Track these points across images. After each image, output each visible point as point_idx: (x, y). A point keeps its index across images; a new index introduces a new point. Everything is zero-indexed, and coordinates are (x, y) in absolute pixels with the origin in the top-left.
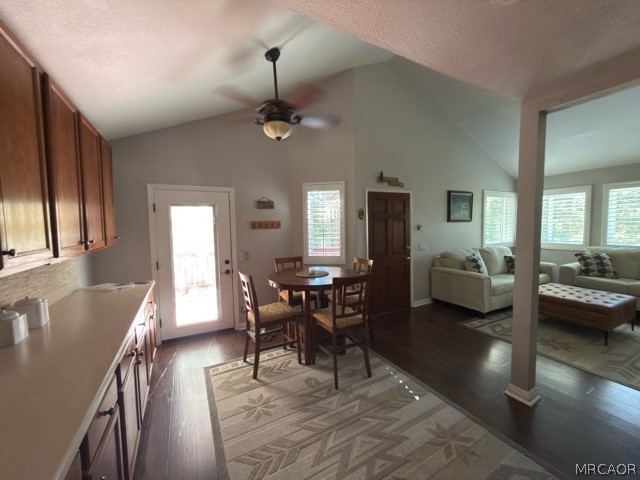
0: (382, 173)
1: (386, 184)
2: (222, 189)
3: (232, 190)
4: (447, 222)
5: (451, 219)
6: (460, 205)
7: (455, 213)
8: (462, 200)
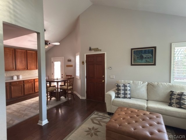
0: (90, 47)
1: (93, 51)
2: (61, 57)
3: (63, 57)
4: (131, 65)
5: (133, 64)
6: (142, 55)
7: (138, 60)
8: (143, 52)
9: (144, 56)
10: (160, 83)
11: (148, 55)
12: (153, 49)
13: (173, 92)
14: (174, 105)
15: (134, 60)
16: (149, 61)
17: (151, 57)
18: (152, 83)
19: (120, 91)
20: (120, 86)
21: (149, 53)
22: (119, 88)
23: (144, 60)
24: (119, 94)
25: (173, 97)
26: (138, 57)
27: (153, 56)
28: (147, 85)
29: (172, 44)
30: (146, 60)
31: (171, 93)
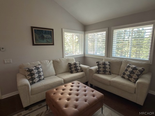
4: (33, 45)
5: (35, 43)
6: (43, 36)
7: (39, 40)
8: (44, 33)
9: (45, 36)
10: (61, 59)
11: (48, 36)
12: (51, 31)
13: (70, 63)
14: (74, 72)
15: (36, 39)
16: (49, 41)
17: (50, 38)
18: (56, 60)
19: (34, 75)
20: (33, 70)
21: (48, 34)
22: (33, 72)
23: (45, 40)
24: (33, 79)
25: (71, 67)
26: (39, 37)
27: (52, 37)
28: (53, 63)
29: (63, 29)
30: (47, 41)
31: (69, 64)
